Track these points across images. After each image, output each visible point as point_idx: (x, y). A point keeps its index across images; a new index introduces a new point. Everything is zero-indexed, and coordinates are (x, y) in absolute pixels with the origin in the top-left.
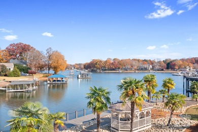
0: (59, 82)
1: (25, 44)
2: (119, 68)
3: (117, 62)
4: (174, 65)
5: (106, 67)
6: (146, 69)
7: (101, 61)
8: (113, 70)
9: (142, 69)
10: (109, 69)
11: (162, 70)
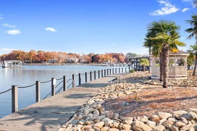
2: (45, 61)
3: (43, 54)
4: (98, 58)
5: (30, 60)
6: (73, 62)
7: (24, 53)
8: (39, 62)
9: (69, 62)
10: (33, 62)
11: (88, 63)
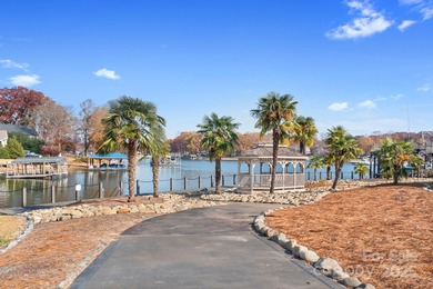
0: (114, 168)
1: (32, 91)
